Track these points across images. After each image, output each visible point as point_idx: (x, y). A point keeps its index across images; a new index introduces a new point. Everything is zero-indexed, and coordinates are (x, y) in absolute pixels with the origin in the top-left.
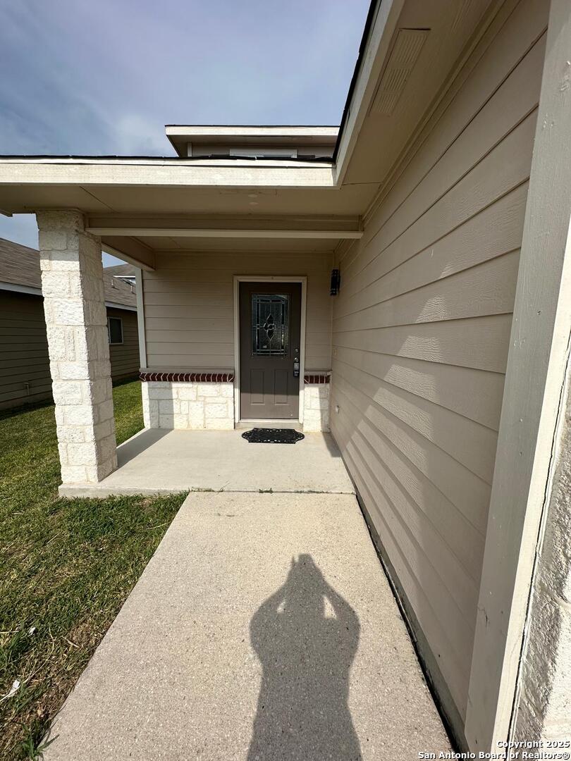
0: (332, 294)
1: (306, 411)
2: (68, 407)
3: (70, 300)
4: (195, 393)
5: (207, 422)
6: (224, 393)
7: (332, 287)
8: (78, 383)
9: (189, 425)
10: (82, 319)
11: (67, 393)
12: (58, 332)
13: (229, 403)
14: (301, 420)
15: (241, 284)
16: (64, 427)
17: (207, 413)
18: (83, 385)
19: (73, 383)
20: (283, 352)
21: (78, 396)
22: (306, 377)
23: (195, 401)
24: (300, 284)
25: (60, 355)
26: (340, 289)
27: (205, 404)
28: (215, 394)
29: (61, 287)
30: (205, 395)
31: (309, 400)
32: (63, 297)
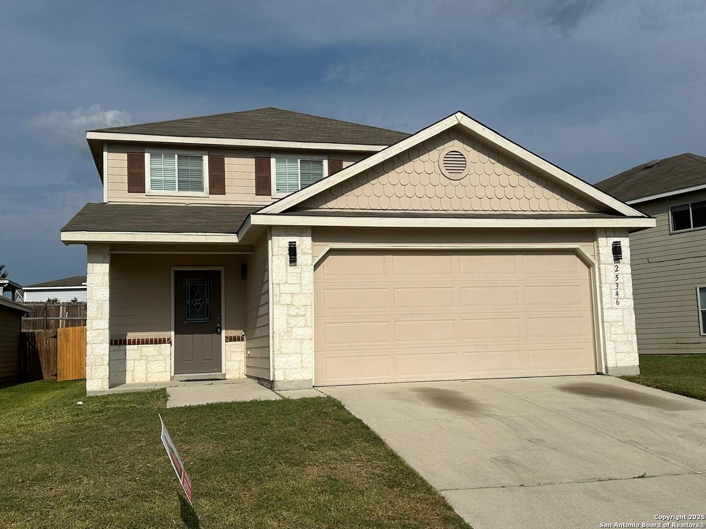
0: (242, 279)
1: (227, 363)
2: (95, 345)
3: (103, 288)
4: (140, 354)
5: (148, 376)
6: (163, 352)
7: (242, 275)
8: (102, 331)
9: (133, 379)
10: (108, 297)
11: (95, 336)
12: (93, 304)
13: (167, 359)
14: (223, 372)
15: (176, 272)
16: (91, 357)
17: (148, 368)
18: (105, 332)
19: (99, 331)
20: (207, 320)
21: (102, 338)
22: (226, 337)
23: (139, 360)
24: (219, 272)
25: (93, 316)
26: (248, 275)
27: (148, 361)
28: (156, 353)
29: (98, 281)
30: (147, 355)
31: (229, 354)
32: (98, 286)
